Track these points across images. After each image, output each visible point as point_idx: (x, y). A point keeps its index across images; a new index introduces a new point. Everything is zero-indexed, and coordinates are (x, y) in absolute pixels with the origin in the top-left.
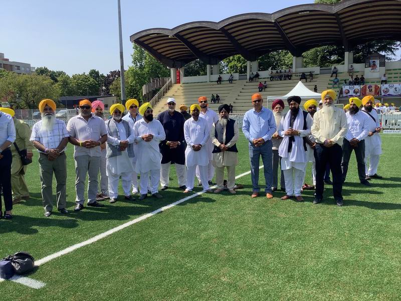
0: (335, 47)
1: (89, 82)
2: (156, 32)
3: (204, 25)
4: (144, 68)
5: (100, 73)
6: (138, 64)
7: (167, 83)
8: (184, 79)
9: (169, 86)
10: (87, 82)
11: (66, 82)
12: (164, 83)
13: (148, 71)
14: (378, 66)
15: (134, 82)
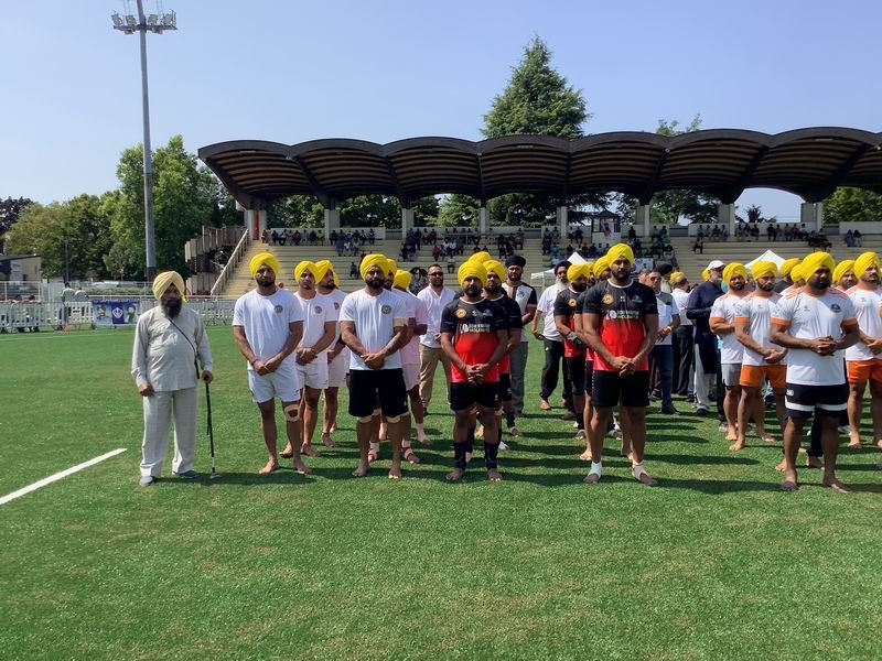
7: (244, 237)
9: (246, 246)
14: (612, 230)
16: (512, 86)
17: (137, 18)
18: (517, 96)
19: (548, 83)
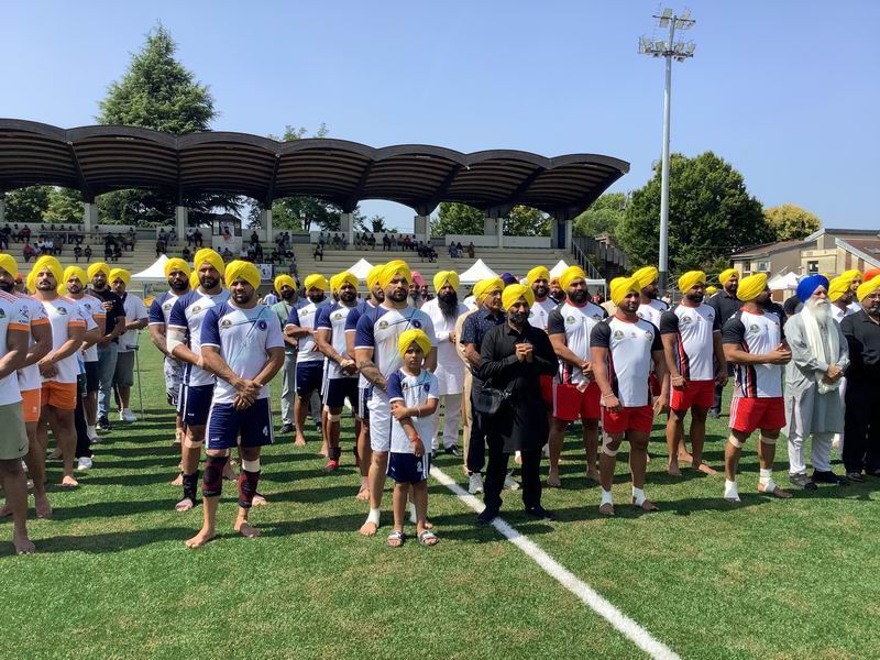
0: (150, 193)
14: (233, 234)
16: (132, 74)
18: (138, 86)
19: (171, 75)
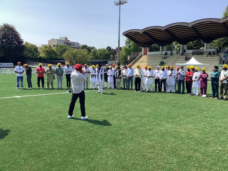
1: (106, 53)
2: (135, 31)
3: (157, 28)
4: (131, 47)
5: (112, 48)
6: (128, 45)
7: (140, 55)
8: (148, 53)
9: (141, 56)
10: (105, 52)
11: (95, 53)
12: (138, 54)
13: (133, 48)
15: (125, 54)
17: (119, 2)
